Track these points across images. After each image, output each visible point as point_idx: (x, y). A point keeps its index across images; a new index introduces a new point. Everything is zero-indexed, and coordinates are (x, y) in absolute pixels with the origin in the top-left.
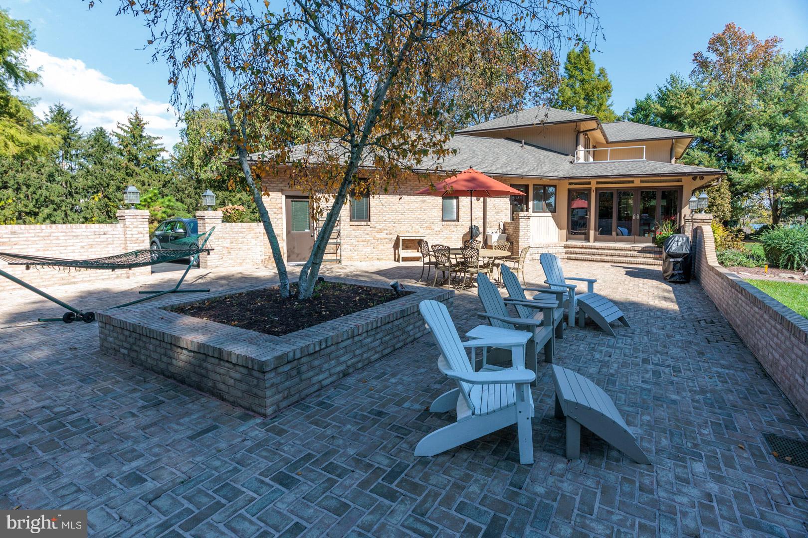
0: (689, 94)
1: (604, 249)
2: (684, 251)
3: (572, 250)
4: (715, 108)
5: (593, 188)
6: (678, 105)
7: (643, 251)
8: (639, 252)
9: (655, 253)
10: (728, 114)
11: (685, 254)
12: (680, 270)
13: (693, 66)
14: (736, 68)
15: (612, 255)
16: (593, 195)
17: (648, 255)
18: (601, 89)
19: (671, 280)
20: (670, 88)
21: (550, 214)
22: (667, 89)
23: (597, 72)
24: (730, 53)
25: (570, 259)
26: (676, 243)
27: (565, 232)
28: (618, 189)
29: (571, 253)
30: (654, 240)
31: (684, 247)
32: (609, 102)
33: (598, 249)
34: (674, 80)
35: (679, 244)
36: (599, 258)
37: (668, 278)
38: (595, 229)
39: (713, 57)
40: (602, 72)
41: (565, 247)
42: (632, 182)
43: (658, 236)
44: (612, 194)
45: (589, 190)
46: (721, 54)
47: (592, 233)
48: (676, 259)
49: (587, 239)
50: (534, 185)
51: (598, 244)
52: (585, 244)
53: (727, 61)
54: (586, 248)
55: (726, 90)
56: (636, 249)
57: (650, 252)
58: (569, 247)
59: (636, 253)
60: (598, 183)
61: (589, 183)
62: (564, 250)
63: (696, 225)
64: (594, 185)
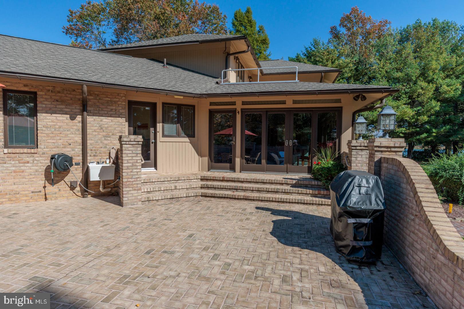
0: (329, 53)
1: (250, 182)
2: (374, 206)
3: (210, 183)
4: (348, 65)
5: (239, 109)
6: (321, 60)
7: (298, 185)
8: (293, 186)
9: (312, 187)
10: (356, 70)
11: (376, 211)
12: (367, 239)
13: (330, 36)
14: (360, 38)
15: (259, 191)
16: (239, 117)
17: (304, 191)
18: (259, 42)
19: (352, 257)
20: (313, 49)
21: (187, 139)
22: (311, 49)
23: (257, 29)
24: (355, 29)
25: (206, 196)
26: (357, 189)
27: (206, 159)
28: (267, 111)
29: (208, 188)
30: (310, 170)
31: (373, 197)
32: (268, 52)
33: (242, 182)
34: (316, 43)
35: (363, 190)
36: (241, 194)
37: (346, 251)
38: (242, 157)
39: (343, 31)
40: (261, 30)
41: (202, 180)
42: (284, 102)
43: (315, 167)
44: (261, 116)
45: (234, 111)
46: (349, 29)
47: (238, 160)
48: (358, 220)
49: (233, 169)
50: (164, 104)
51: (244, 175)
52: (229, 175)
53: (353, 34)
54: (228, 181)
55: (355, 52)
56: (289, 181)
57: (306, 187)
58: (207, 180)
59: (288, 188)
60: (244, 103)
61: (234, 103)
62: (200, 183)
63: (378, 156)
64: (239, 107)
